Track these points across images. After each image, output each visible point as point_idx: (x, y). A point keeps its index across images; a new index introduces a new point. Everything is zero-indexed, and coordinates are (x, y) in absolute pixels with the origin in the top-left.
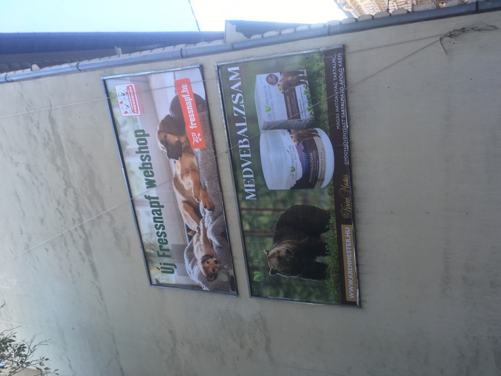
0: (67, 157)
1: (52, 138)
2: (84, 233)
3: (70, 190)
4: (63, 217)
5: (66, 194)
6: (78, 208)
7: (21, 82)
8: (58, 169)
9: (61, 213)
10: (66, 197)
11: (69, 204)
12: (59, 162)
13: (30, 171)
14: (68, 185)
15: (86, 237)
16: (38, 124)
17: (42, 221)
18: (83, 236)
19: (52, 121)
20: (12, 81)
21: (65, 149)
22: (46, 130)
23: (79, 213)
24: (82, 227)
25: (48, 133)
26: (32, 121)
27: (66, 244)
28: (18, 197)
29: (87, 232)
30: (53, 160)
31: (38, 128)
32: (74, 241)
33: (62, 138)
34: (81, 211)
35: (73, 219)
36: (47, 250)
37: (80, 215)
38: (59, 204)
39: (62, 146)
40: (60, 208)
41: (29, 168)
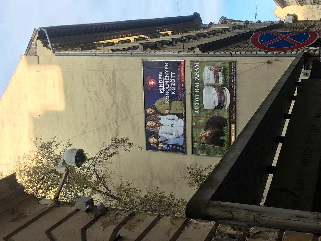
0: (117, 90)
1: (112, 81)
2: (117, 125)
3: (115, 105)
4: (107, 117)
5: (112, 106)
6: (117, 113)
7: (103, 57)
8: (111, 95)
9: (107, 115)
10: (112, 107)
11: (112, 111)
12: (112, 92)
13: (96, 95)
14: (114, 102)
15: (118, 127)
16: (106, 75)
17: (96, 118)
18: (116, 126)
19: (114, 74)
20: (98, 56)
21: (117, 87)
22: (109, 78)
23: (117, 115)
24: (117, 122)
25: (110, 79)
26: (104, 73)
27: (106, 130)
28: (86, 106)
29: (119, 124)
30: (110, 91)
31: (106, 76)
32: (111, 129)
33: (117, 82)
34: (118, 115)
35: (113, 118)
36: (95, 133)
37: (117, 116)
38: (107, 110)
39: (116, 85)
40: (108, 113)
41: (96, 93)
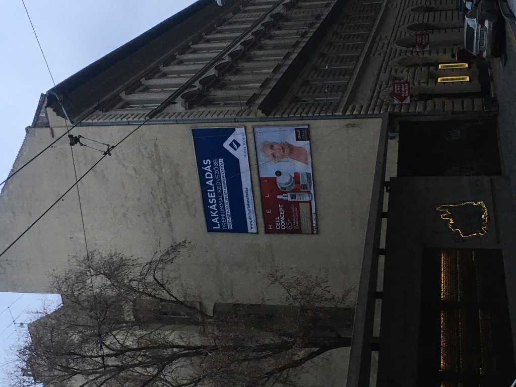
0: (162, 165)
3: (162, 182)
9: (153, 195)
10: (158, 185)
11: (159, 190)
13: (135, 171)
15: (168, 207)
17: (139, 199)
20: (133, 125)
24: (166, 202)
25: (152, 152)
27: (153, 212)
31: (146, 149)
32: (159, 210)
33: (161, 154)
35: (161, 198)
36: (139, 216)
37: (166, 195)
40: (153, 192)
